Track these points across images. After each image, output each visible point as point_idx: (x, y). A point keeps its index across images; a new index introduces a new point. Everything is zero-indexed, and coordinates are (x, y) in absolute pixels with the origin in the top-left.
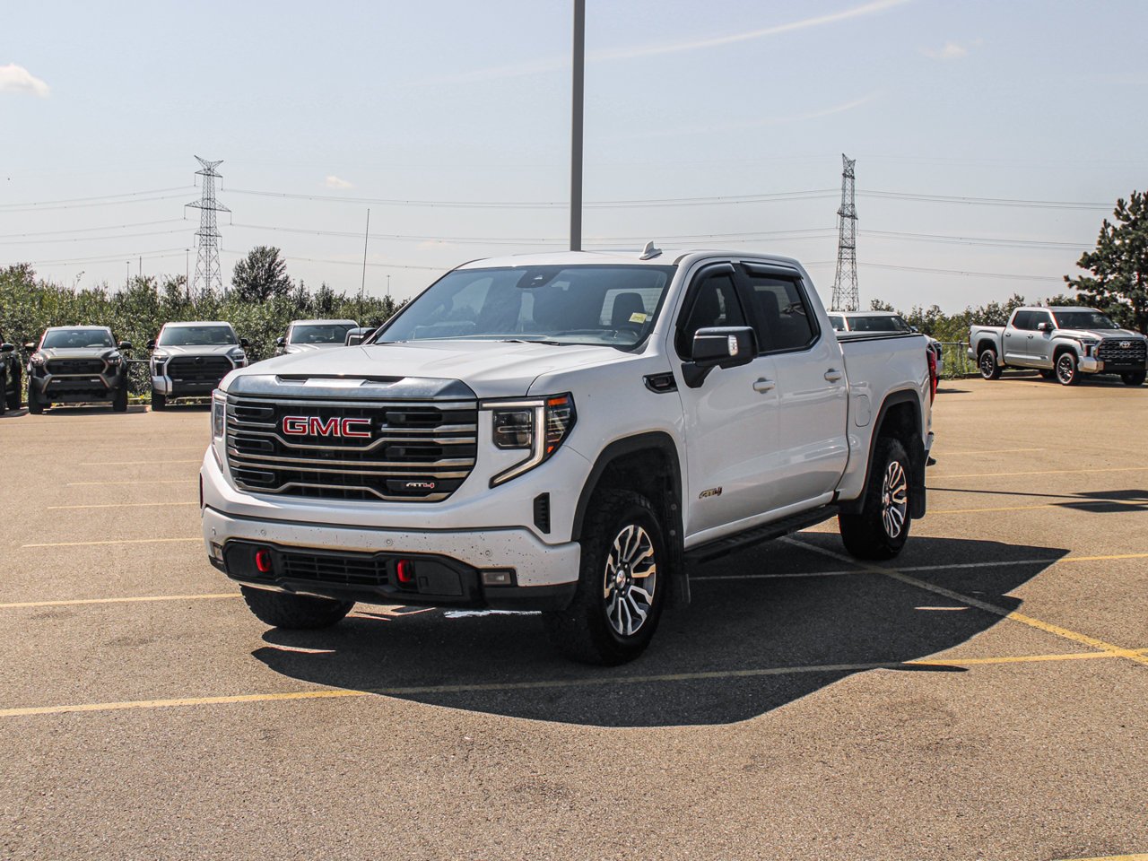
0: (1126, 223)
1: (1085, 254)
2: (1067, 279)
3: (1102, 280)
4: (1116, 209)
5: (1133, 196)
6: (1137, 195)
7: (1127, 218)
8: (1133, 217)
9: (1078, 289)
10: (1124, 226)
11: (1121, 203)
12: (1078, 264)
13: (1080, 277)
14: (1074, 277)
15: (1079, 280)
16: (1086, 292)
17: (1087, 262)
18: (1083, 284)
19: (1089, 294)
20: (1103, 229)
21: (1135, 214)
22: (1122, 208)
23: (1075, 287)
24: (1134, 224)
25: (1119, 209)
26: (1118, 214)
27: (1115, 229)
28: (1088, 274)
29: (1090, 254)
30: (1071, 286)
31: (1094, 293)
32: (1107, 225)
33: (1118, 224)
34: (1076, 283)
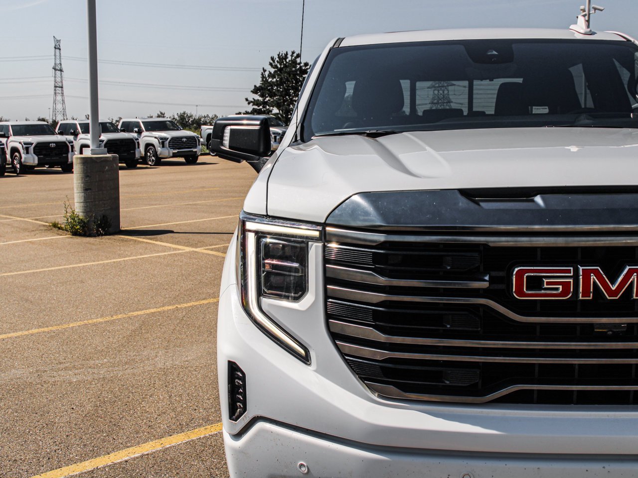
0: (276, 69)
1: (255, 86)
2: (247, 100)
3: (264, 100)
4: (270, 62)
5: (279, 55)
6: (281, 55)
7: (276, 67)
8: (279, 66)
9: (253, 105)
10: (275, 72)
11: (272, 59)
12: (252, 91)
13: (254, 99)
14: (251, 99)
15: (253, 100)
16: (256, 107)
17: (256, 91)
18: (256, 102)
19: (258, 108)
20: (262, 73)
21: (281, 65)
22: (274, 61)
23: (252, 104)
24: (280, 70)
25: (271, 62)
26: (271, 64)
27: (270, 73)
28: (257, 97)
29: (258, 86)
30: (249, 103)
31: (261, 107)
32: (265, 71)
33: (272, 70)
34: (252, 102)
